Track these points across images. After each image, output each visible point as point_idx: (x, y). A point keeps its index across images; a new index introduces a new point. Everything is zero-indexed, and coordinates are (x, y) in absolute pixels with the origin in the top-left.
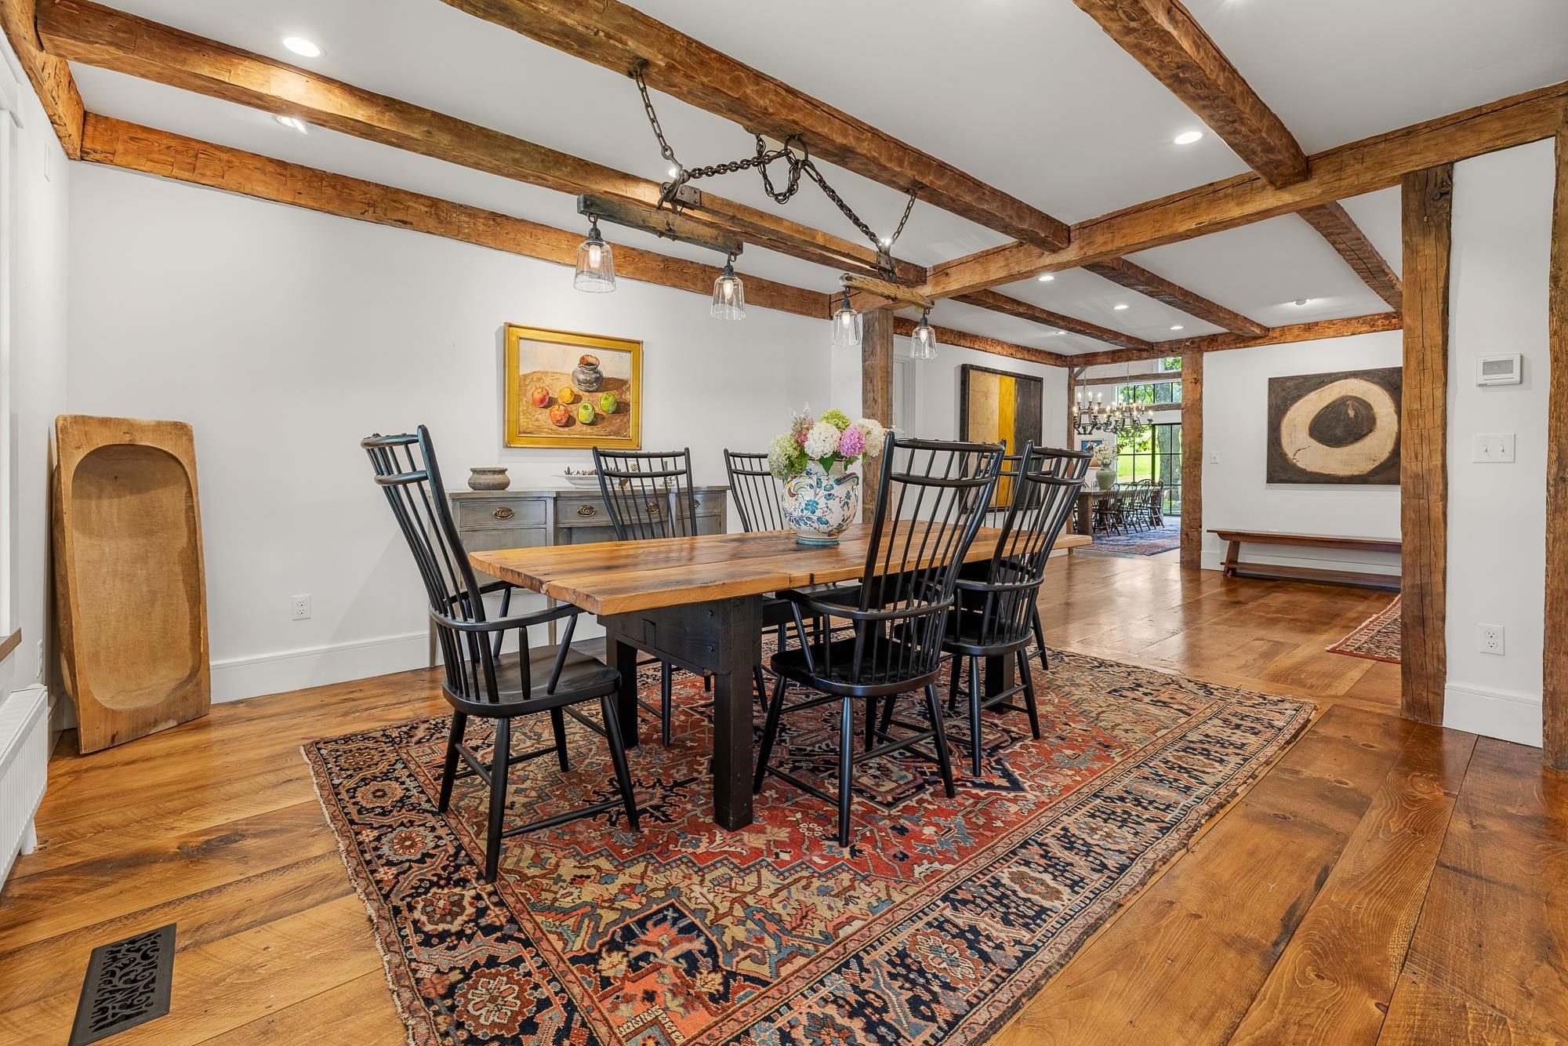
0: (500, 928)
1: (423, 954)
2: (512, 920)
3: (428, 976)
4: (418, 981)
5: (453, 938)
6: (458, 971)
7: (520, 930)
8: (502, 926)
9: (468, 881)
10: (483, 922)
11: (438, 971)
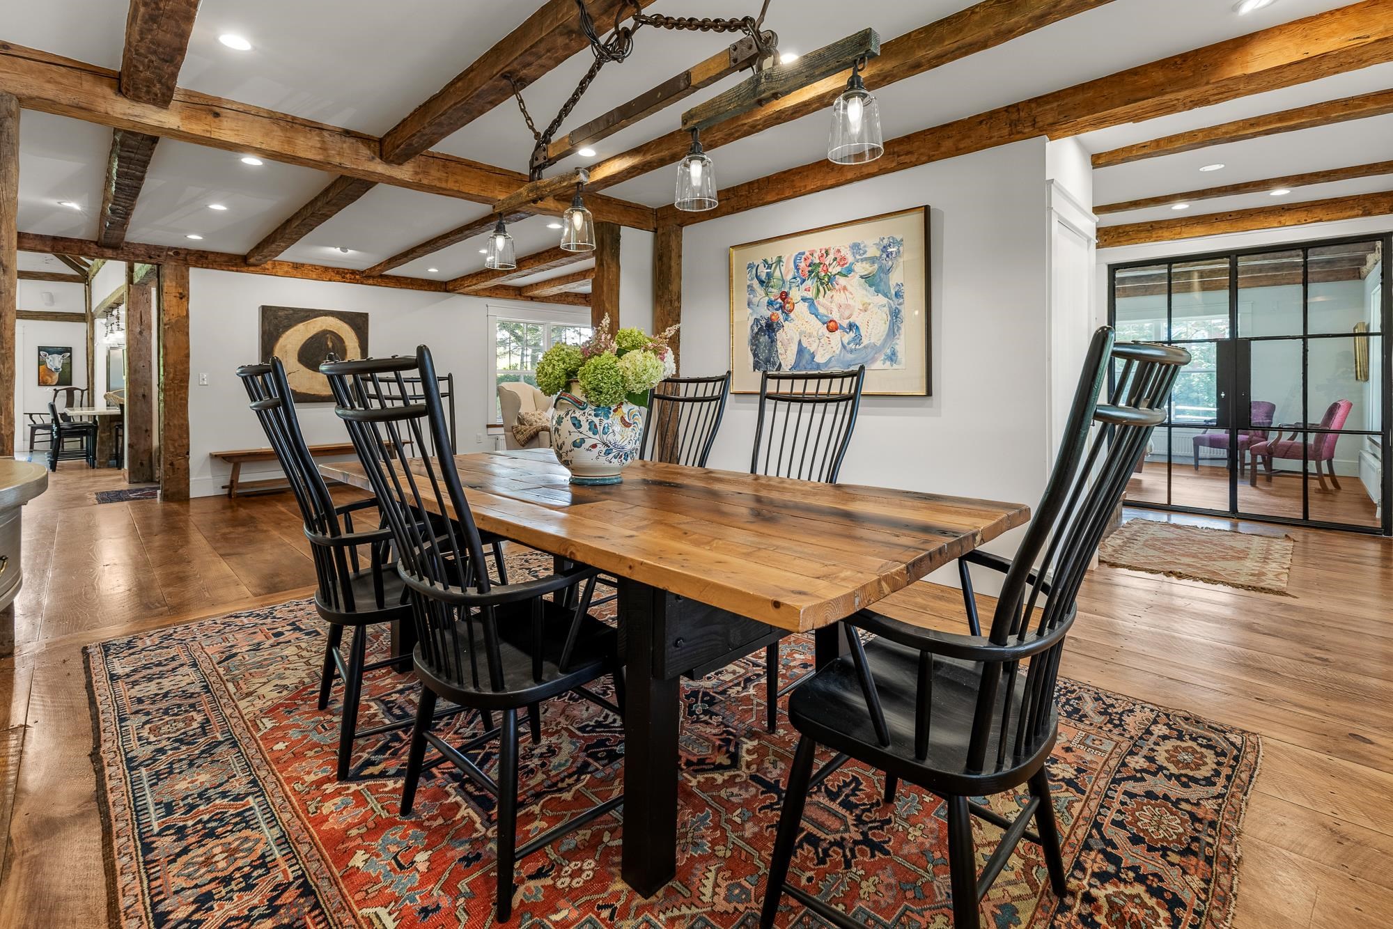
0: (1103, 851)
1: (1187, 896)
2: (1087, 847)
3: (1196, 878)
4: (1207, 882)
5: (1149, 883)
6: (1168, 858)
7: (1090, 836)
8: (1099, 851)
9: (1080, 915)
10: (1111, 869)
11: (1185, 873)
